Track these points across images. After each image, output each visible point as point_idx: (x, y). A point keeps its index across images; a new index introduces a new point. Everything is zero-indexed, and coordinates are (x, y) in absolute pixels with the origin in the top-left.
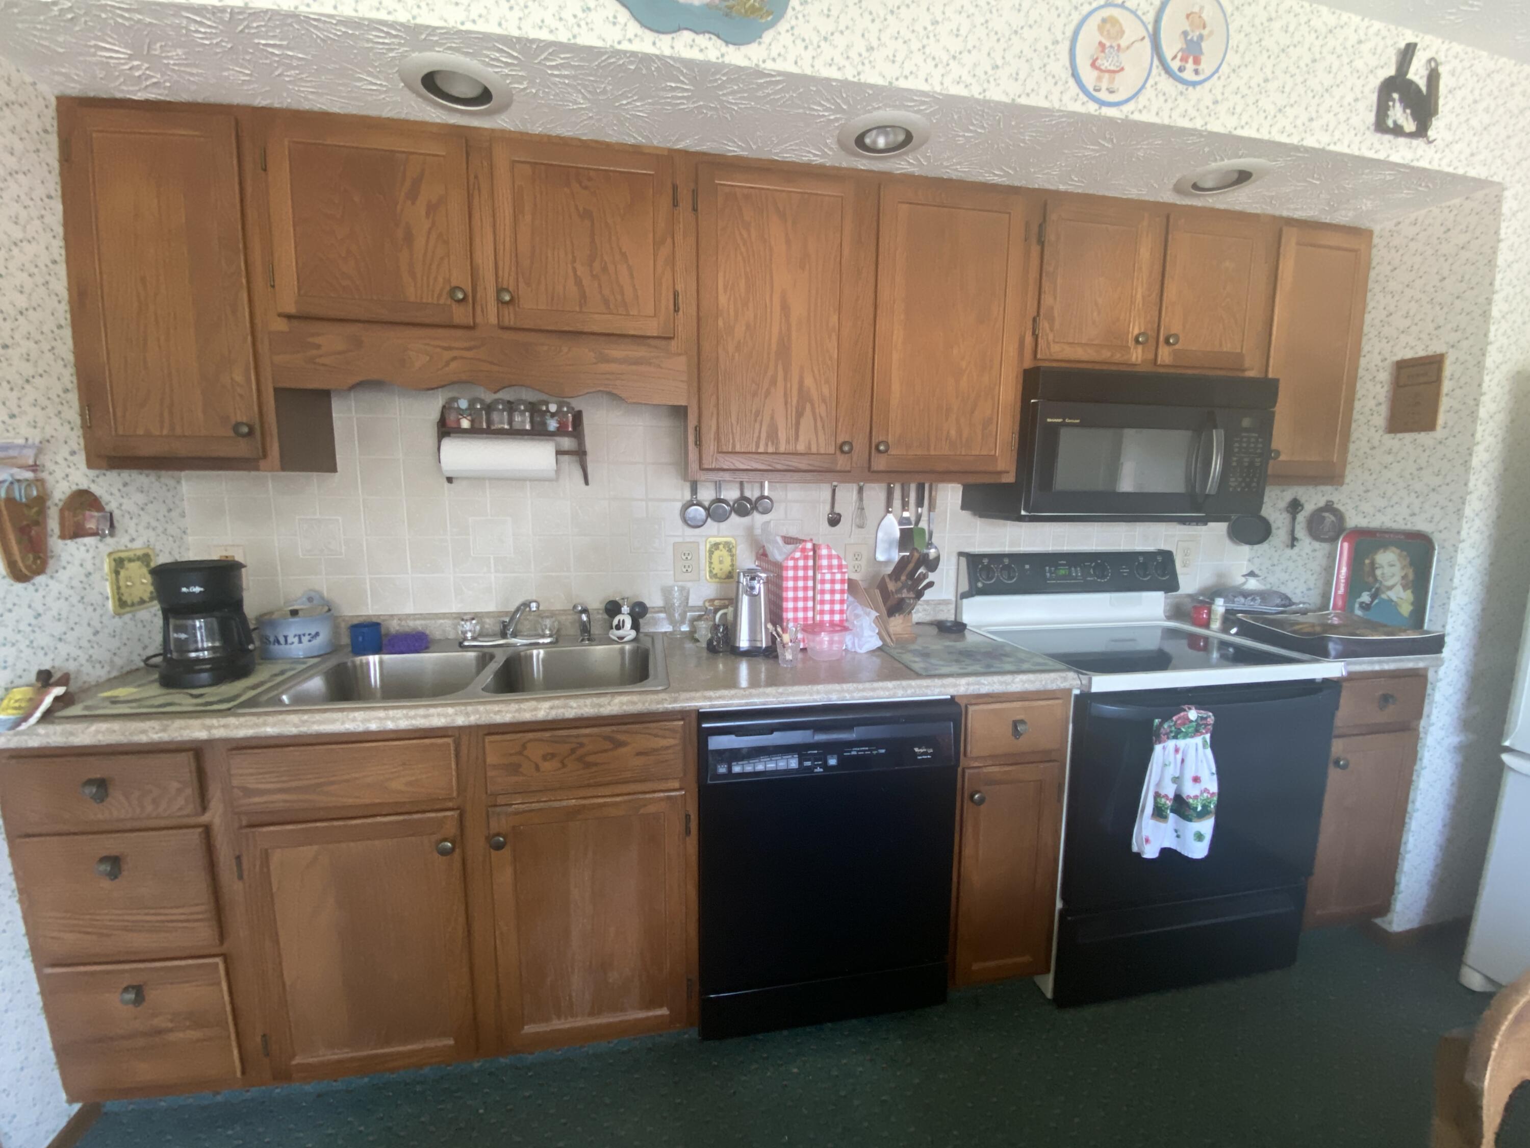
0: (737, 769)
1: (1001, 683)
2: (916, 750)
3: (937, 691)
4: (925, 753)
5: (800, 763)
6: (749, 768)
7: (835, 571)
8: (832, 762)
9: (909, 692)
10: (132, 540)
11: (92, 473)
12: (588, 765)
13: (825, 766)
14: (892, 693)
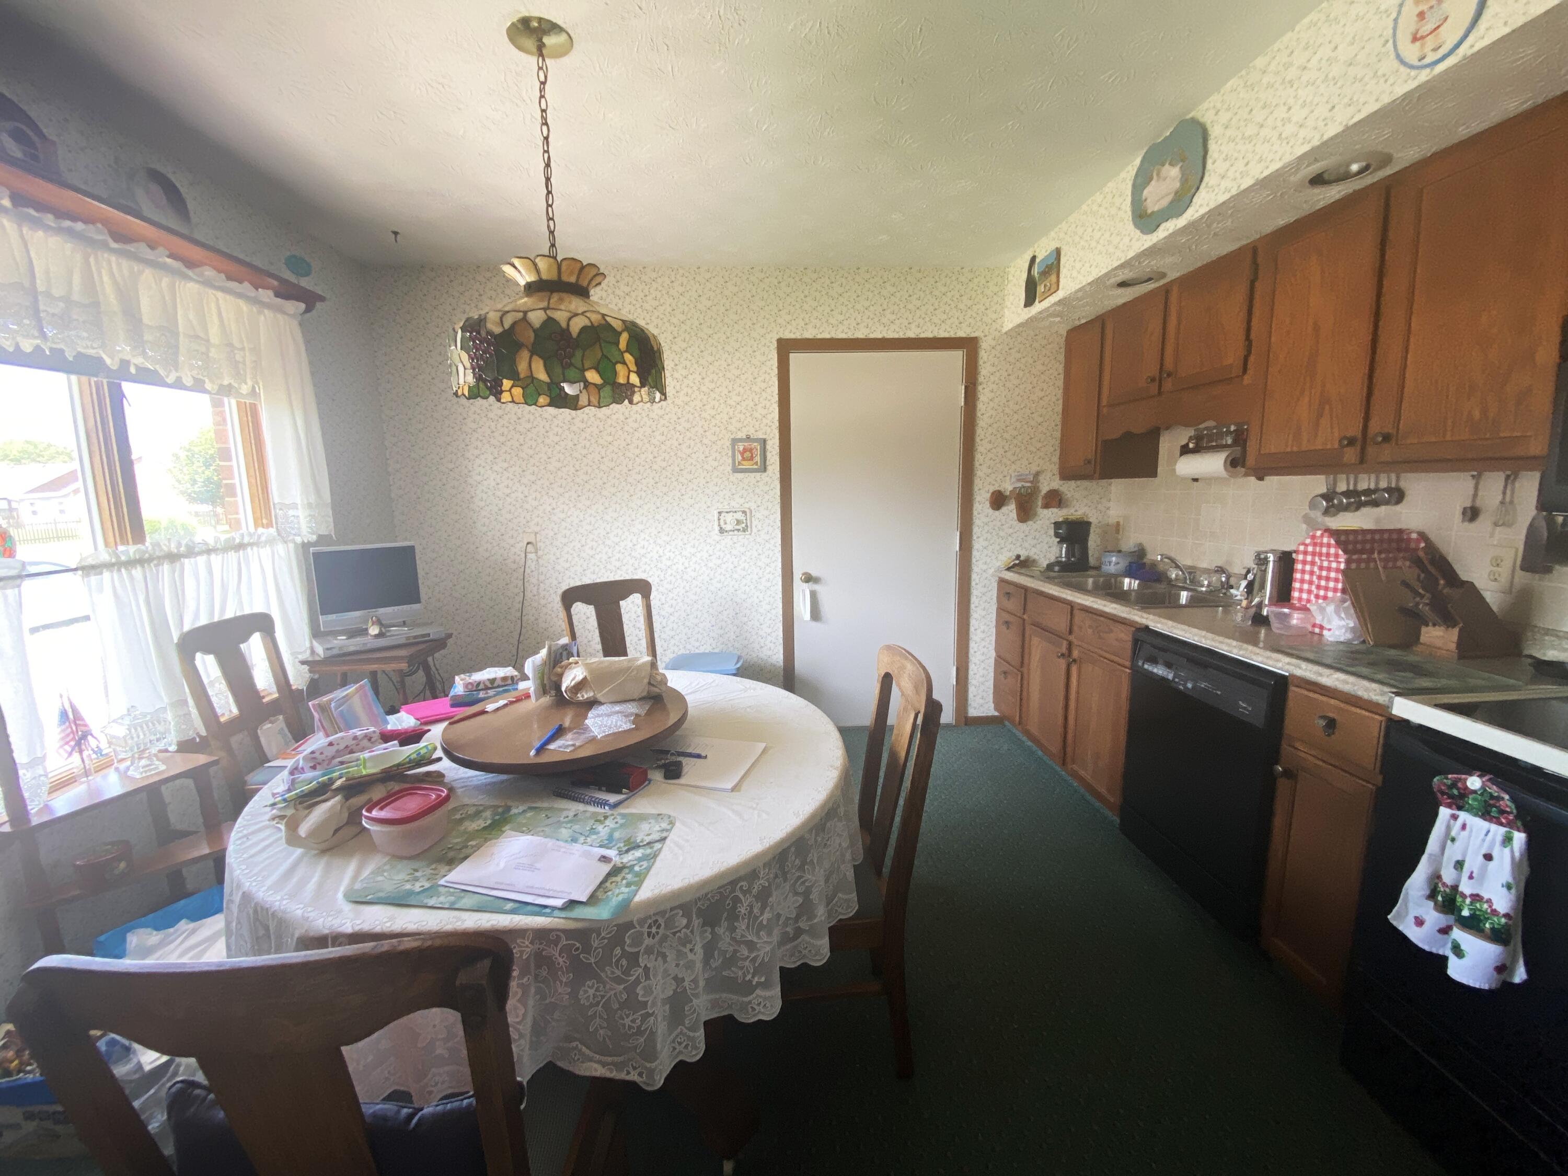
0: (1146, 666)
1: (1315, 673)
2: (1241, 703)
3: (1260, 659)
4: (1244, 708)
5: (1174, 677)
6: (1150, 668)
7: (1324, 558)
8: (1190, 685)
9: (1241, 653)
10: (1076, 511)
11: (1062, 482)
12: (1100, 637)
13: (1185, 685)
14: (1230, 649)
